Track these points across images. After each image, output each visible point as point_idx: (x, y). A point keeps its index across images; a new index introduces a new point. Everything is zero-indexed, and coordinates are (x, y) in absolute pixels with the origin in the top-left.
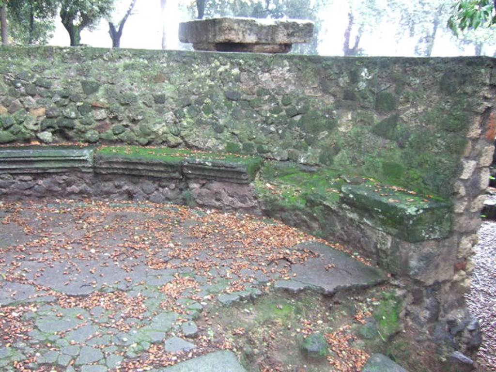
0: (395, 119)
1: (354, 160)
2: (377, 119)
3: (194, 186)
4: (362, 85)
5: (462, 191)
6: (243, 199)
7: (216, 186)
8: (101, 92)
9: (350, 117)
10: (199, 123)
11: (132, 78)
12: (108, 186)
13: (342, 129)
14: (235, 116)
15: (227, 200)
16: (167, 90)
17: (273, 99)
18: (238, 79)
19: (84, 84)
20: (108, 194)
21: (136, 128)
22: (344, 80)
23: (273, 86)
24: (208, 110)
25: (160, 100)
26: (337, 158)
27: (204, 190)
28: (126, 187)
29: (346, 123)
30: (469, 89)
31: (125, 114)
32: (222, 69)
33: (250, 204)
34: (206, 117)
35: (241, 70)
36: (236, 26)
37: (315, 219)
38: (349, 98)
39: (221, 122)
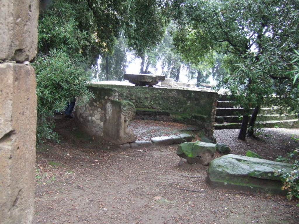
0: (199, 102)
1: (191, 110)
2: (195, 102)
3: (158, 116)
4: (192, 96)
5: (212, 114)
6: (169, 119)
7: (162, 116)
8: (133, 96)
9: (189, 102)
10: (156, 103)
11: (141, 93)
12: (139, 117)
13: (188, 104)
14: (164, 102)
15: (165, 119)
16: (148, 96)
17: (172, 98)
18: (164, 94)
19: (130, 94)
20: (138, 118)
21: (141, 104)
22: (188, 95)
23: (172, 95)
24: (157, 100)
25: (147, 98)
26: (187, 110)
27: (160, 117)
28: (142, 117)
29: (189, 103)
30: (212, 97)
31: (139, 101)
32: (160, 91)
33: (170, 120)
34: (157, 102)
35: (165, 92)
36: (148, 78)
37: (185, 121)
38: (189, 99)
39: (161, 103)
